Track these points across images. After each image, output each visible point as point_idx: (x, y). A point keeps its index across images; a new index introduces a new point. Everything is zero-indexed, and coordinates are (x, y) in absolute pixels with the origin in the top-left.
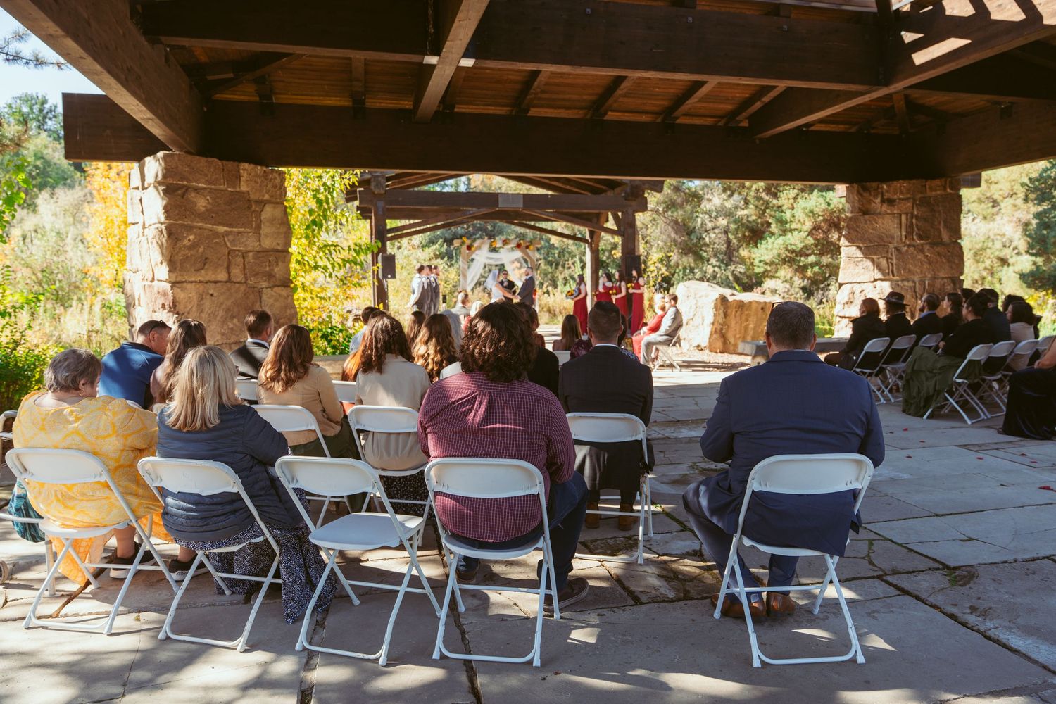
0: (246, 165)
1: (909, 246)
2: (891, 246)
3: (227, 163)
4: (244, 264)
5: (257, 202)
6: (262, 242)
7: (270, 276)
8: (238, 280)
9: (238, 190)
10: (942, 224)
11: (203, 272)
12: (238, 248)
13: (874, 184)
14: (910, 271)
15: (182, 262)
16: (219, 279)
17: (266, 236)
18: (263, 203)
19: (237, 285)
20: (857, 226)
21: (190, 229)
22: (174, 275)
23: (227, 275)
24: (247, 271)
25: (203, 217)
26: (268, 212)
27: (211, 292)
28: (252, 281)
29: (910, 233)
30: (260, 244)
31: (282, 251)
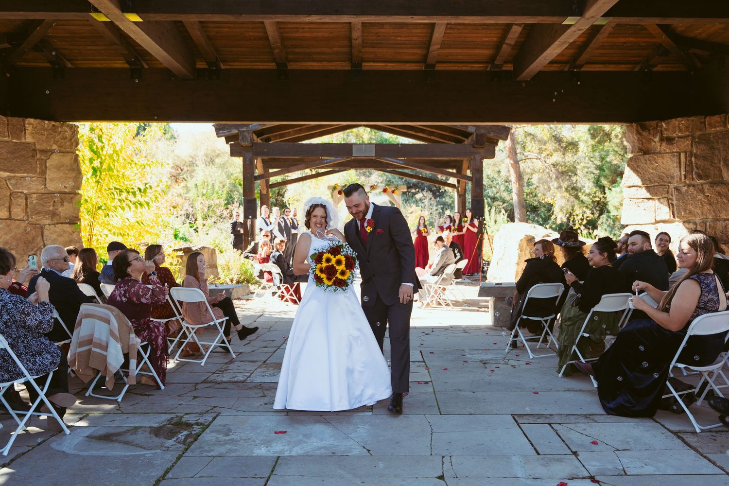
0: (32, 120)
1: (689, 186)
2: (672, 186)
3: (12, 119)
4: (26, 205)
5: (43, 151)
6: (47, 186)
7: (54, 214)
8: (19, 218)
9: (23, 141)
10: (722, 163)
12: (20, 191)
14: (690, 212)
17: (52, 180)
18: (48, 153)
19: (18, 222)
20: (638, 166)
23: (7, 214)
24: (28, 210)
26: (54, 160)
28: (34, 219)
29: (689, 172)
30: (46, 187)
31: (69, 193)
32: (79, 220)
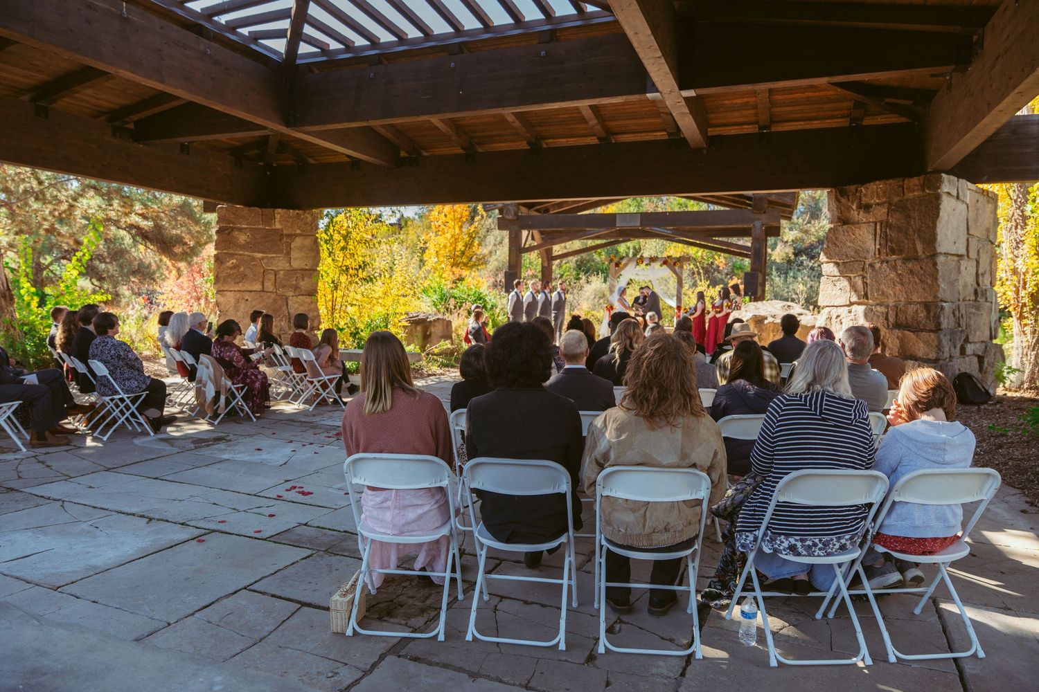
0: (280, 210)
1: (882, 262)
2: (867, 262)
3: (265, 210)
4: (276, 280)
5: (289, 236)
6: (292, 262)
7: (296, 288)
8: (270, 290)
9: (273, 227)
11: (241, 284)
12: (271, 268)
13: (853, 188)
14: (883, 293)
15: (225, 277)
16: (254, 289)
17: (295, 259)
18: (293, 236)
19: (269, 294)
20: (836, 238)
21: (232, 256)
22: (216, 286)
23: (261, 287)
24: (277, 284)
25: (242, 247)
26: (298, 242)
27: (246, 298)
28: (281, 291)
29: (883, 245)
30: (290, 265)
31: (309, 270)
32: (317, 293)
